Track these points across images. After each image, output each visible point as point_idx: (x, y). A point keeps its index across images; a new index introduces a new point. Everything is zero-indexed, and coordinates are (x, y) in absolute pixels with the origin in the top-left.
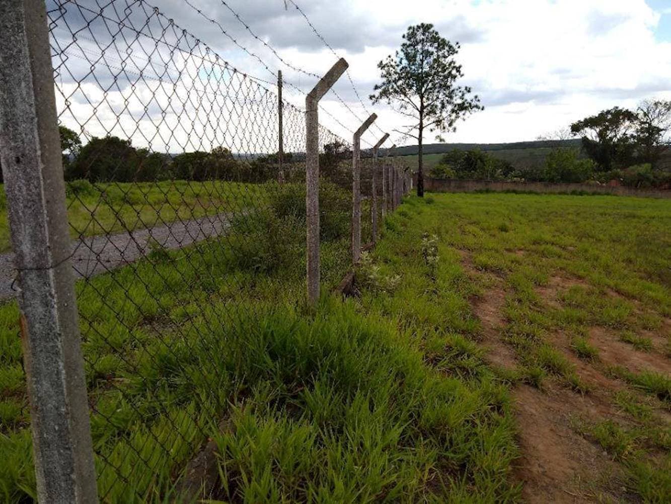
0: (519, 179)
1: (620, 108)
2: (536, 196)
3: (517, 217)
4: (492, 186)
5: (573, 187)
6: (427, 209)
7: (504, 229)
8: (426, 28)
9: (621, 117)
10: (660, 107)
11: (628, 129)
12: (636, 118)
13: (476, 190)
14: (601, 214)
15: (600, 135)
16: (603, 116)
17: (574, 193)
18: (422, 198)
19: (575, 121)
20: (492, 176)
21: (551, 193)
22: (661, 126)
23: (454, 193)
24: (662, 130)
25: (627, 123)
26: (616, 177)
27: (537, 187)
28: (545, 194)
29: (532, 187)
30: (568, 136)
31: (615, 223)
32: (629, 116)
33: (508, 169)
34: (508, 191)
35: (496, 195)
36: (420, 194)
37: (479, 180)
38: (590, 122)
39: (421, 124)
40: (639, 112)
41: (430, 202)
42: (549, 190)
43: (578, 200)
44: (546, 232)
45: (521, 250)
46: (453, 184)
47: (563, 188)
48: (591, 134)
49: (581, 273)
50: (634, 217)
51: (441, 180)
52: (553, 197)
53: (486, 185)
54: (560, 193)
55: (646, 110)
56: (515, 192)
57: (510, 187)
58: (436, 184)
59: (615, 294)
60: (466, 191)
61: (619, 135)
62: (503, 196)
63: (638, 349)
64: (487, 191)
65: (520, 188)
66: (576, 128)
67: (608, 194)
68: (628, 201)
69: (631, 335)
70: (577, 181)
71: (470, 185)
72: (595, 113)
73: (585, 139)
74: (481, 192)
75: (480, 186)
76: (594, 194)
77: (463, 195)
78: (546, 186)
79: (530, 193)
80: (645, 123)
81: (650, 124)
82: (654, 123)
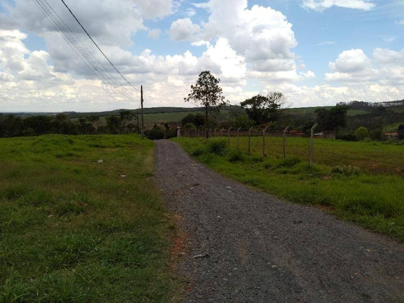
1: (260, 95)
9: (261, 100)
10: (276, 95)
11: (265, 106)
12: (267, 100)
16: (254, 98)
19: (243, 101)
24: (279, 106)
25: (264, 102)
38: (248, 102)
40: (268, 97)
55: (271, 97)
80: (271, 102)
81: (273, 102)
82: (275, 103)
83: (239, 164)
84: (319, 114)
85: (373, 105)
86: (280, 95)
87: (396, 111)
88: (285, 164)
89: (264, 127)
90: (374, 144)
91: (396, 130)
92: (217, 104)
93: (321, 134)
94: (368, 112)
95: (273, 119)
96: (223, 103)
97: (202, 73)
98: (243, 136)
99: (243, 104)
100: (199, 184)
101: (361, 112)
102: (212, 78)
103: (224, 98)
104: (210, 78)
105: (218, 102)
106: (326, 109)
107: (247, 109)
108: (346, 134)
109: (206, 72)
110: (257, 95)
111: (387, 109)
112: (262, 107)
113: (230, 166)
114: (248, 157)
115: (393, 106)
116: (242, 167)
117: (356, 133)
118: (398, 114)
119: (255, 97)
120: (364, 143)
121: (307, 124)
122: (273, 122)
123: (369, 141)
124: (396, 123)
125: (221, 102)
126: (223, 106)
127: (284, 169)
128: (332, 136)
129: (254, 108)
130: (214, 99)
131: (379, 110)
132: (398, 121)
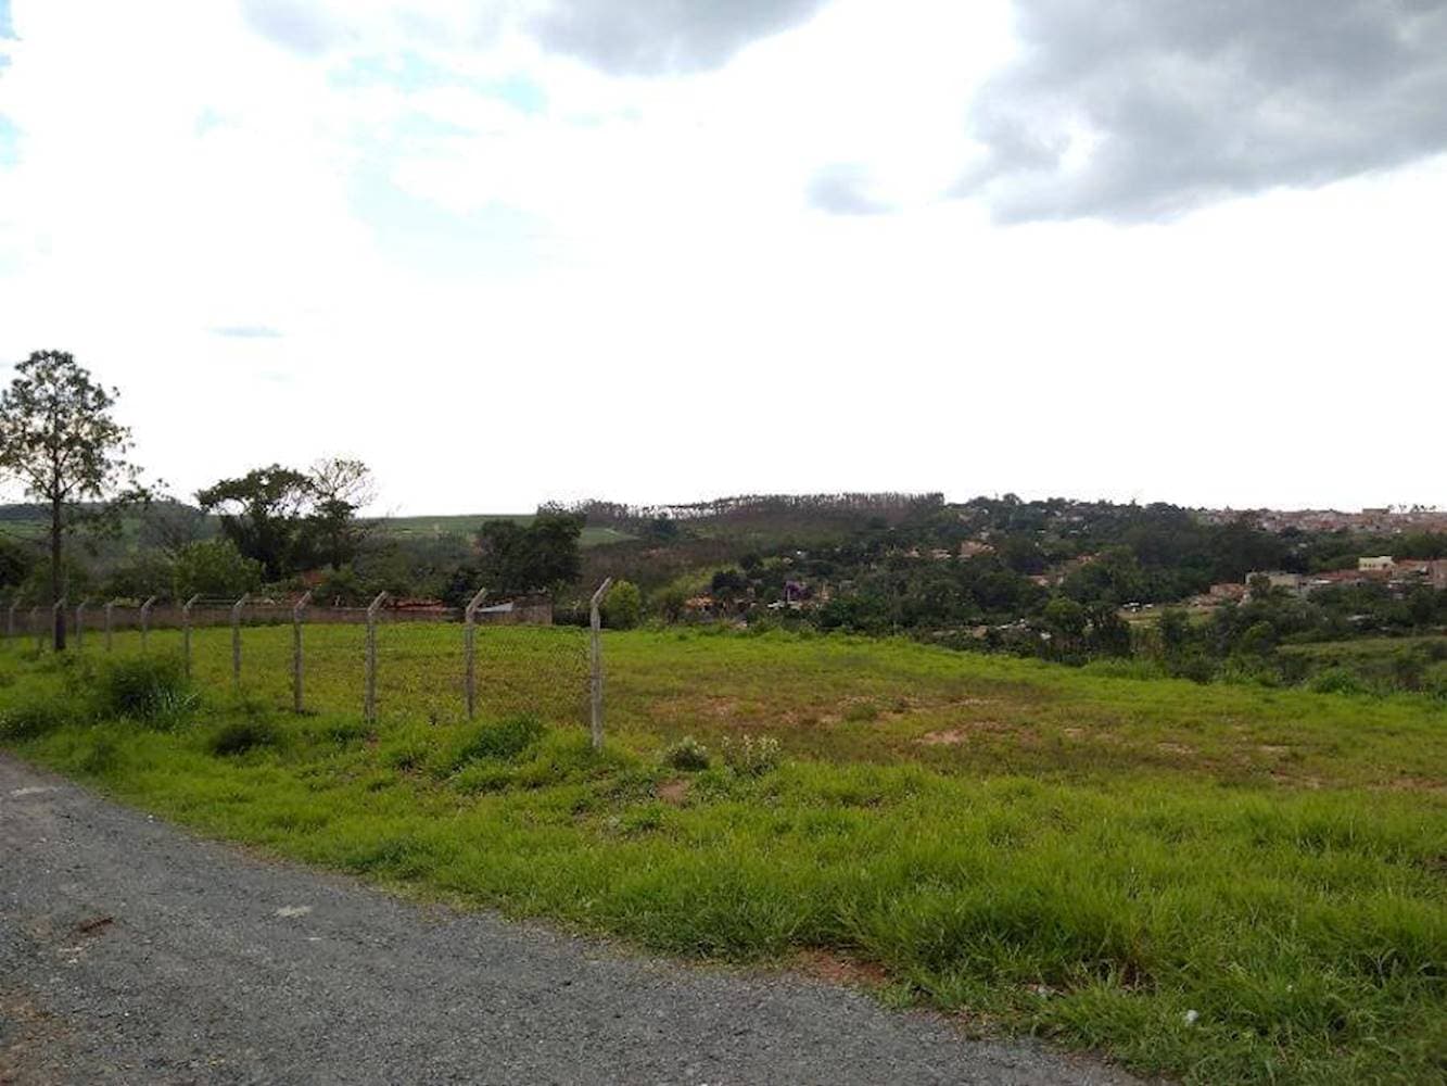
1: (282, 468)
9: (285, 483)
10: (345, 469)
11: (299, 506)
12: (310, 485)
15: (253, 509)
16: (254, 478)
18: (61, 652)
19: (207, 487)
24: (352, 508)
25: (297, 493)
32: (295, 479)
36: (61, 644)
38: (229, 490)
40: (314, 474)
55: (323, 473)
66: (206, 498)
72: (240, 474)
80: (326, 494)
81: (333, 495)
82: (339, 496)
83: (267, 763)
84: (498, 542)
85: (641, 514)
86: (359, 469)
87: (703, 534)
88: (484, 747)
89: (300, 589)
90: (682, 638)
91: (705, 587)
92: (109, 496)
93: (508, 607)
94: (630, 536)
95: (336, 558)
96: (135, 491)
97: (35, 357)
98: (217, 625)
99: (208, 499)
100: (109, 921)
101: (610, 534)
102: (80, 382)
103: (140, 469)
104: (74, 380)
105: (114, 486)
106: (518, 523)
107: (228, 520)
109: (55, 354)
110: (271, 465)
111: (678, 527)
112: (287, 513)
113: (227, 776)
114: (300, 723)
115: (692, 520)
116: (284, 775)
118: (706, 541)
119: (263, 473)
120: (649, 636)
121: (456, 576)
122: (336, 567)
123: (662, 628)
124: (703, 569)
125: (124, 485)
126: (137, 503)
127: (492, 768)
129: (258, 512)
130: (92, 473)
131: (659, 530)
132: (710, 563)
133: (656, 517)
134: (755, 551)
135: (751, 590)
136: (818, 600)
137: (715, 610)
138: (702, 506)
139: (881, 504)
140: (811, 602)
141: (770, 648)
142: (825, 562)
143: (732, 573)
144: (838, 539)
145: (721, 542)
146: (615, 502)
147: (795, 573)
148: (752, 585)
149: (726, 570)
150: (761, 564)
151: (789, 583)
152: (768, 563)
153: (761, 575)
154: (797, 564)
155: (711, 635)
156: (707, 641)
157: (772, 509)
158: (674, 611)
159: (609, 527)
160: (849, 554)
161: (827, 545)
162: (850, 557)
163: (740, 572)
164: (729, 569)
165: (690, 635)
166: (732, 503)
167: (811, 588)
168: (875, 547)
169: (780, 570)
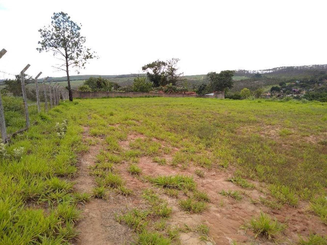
0: (122, 91)
1: (160, 61)
2: (130, 98)
3: (119, 108)
4: (110, 95)
5: (145, 94)
6: (73, 107)
7: (112, 115)
8: (63, 15)
9: (161, 65)
10: (174, 61)
11: (164, 69)
12: (166, 64)
13: (103, 97)
14: (155, 105)
15: (154, 71)
17: (146, 97)
18: (72, 102)
19: (144, 66)
20: (110, 90)
21: (136, 97)
22: (175, 68)
23: (92, 99)
25: (163, 67)
26: (161, 89)
27: (131, 94)
28: (134, 97)
29: (128, 95)
30: (142, 72)
31: (161, 108)
32: (164, 64)
33: (117, 86)
34: (118, 97)
35: (113, 99)
36: (71, 100)
37: (104, 92)
38: (150, 66)
39: (67, 64)
40: (167, 62)
41: (76, 104)
42: (135, 96)
43: (147, 99)
44: (131, 114)
45: (118, 124)
46: (91, 95)
47: (141, 94)
48: (150, 71)
49: (143, 132)
50: (167, 105)
51: (84, 92)
52: (137, 98)
53: (107, 94)
54: (140, 97)
55: (169, 61)
56: (121, 97)
57: (119, 95)
58: (83, 95)
59: (155, 140)
60: (98, 97)
61: (161, 72)
62: (115, 99)
63: (160, 165)
64: (108, 97)
65: (123, 95)
66: (144, 68)
67: (159, 97)
68: (166, 99)
69: (158, 158)
70: (147, 92)
71: (100, 94)
73: (148, 73)
74: (105, 98)
75: (104, 95)
76: (153, 97)
77: (96, 99)
78: (134, 94)
79: (128, 97)
80: (170, 66)
81: (172, 67)
85: (252, 73)
86: (177, 60)
87: (269, 77)
90: (259, 102)
91: (269, 91)
93: (212, 94)
94: (249, 78)
101: (244, 78)
108: (233, 94)
111: (262, 76)
115: (266, 74)
117: (241, 93)
118: (270, 79)
120: (249, 101)
123: (253, 99)
124: (268, 86)
128: (221, 96)
131: (257, 76)
132: (271, 85)
133: (256, 73)
134: (284, 81)
135: (282, 91)
136: (302, 94)
137: (271, 96)
138: (269, 70)
139: (324, 67)
140: (300, 95)
141: (292, 106)
142: (305, 84)
143: (276, 87)
144: (309, 77)
145: (274, 79)
146: (246, 70)
147: (295, 87)
148: (282, 90)
149: (275, 86)
150: (286, 85)
151: (293, 90)
152: (287, 84)
153: (285, 87)
154: (296, 85)
155: (269, 101)
156: (268, 103)
157: (290, 70)
158: (258, 95)
159: (244, 76)
160: (312, 81)
161: (305, 79)
162: (313, 82)
163: (279, 86)
164: (276, 86)
165: (262, 101)
166: (278, 69)
167: (300, 91)
168: (321, 80)
169: (291, 86)
